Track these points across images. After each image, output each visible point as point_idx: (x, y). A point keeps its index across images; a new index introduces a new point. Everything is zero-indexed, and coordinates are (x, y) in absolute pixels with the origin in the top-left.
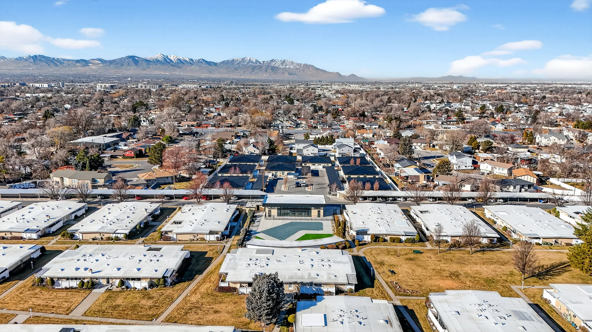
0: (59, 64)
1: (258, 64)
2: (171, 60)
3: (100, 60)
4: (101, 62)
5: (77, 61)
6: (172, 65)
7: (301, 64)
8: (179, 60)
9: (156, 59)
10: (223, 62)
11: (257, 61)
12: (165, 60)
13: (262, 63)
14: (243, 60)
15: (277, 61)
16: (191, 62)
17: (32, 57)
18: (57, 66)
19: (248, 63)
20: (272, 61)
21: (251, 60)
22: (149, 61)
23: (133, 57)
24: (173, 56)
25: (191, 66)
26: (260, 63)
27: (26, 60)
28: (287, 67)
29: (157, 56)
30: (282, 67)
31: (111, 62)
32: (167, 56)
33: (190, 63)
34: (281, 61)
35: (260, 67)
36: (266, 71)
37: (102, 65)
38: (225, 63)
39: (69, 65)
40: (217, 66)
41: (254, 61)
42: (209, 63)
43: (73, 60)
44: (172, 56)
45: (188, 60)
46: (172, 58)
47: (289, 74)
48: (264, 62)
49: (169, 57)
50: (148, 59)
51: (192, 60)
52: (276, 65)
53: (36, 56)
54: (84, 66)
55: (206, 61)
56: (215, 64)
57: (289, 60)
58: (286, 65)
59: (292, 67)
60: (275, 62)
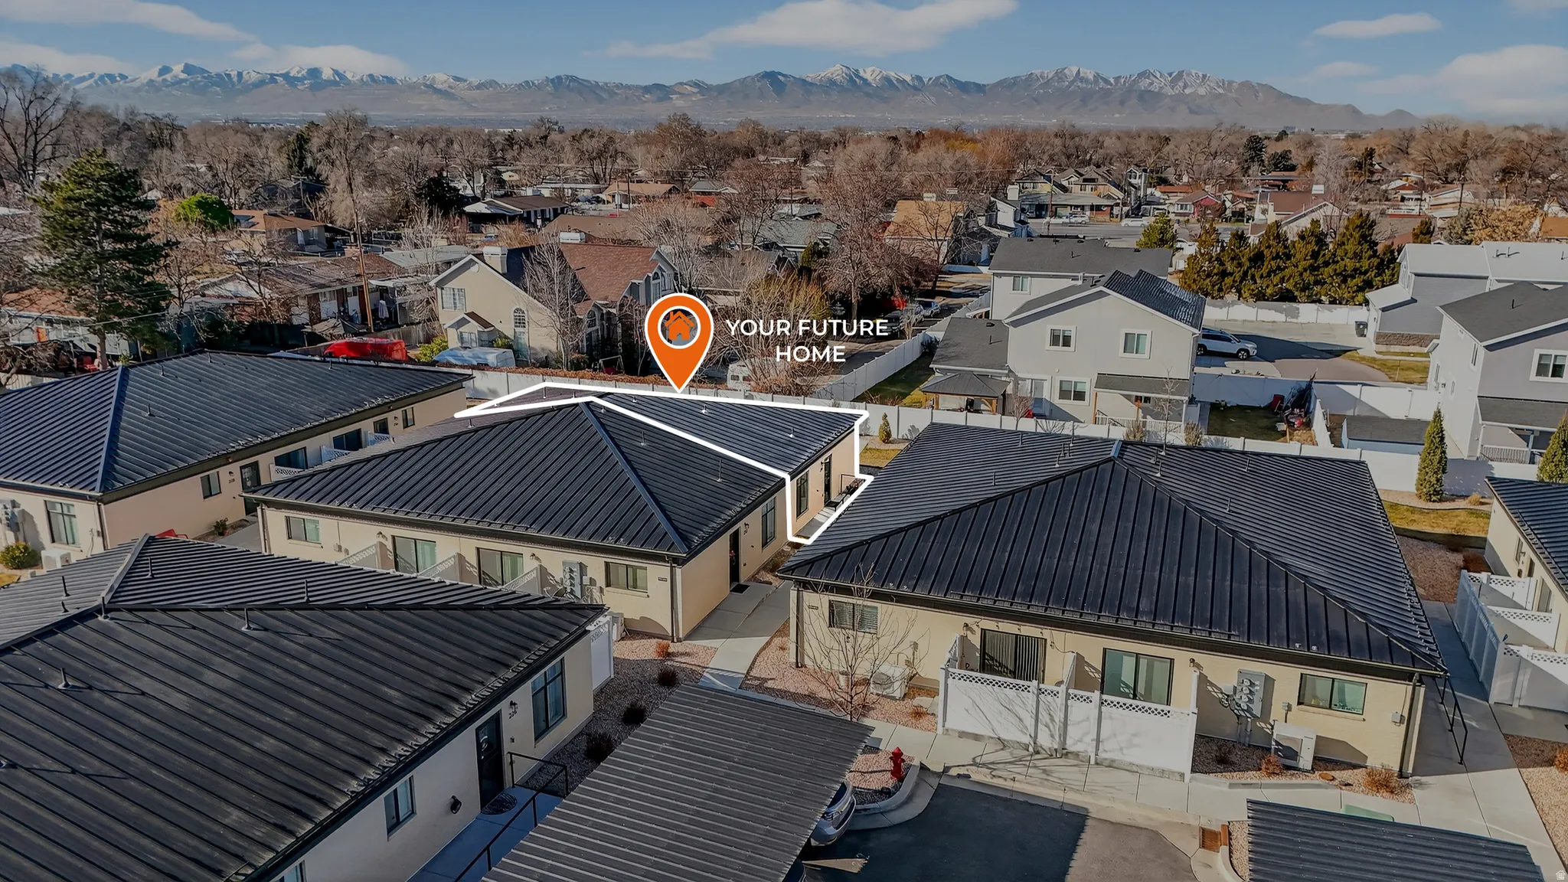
0: (604, 95)
1: (1102, 84)
2: (865, 80)
3: (696, 85)
4: (695, 90)
5: (647, 89)
6: (868, 95)
7: (1231, 83)
8: (887, 79)
9: (830, 80)
10: (1000, 83)
11: (1097, 76)
12: (851, 81)
13: (1112, 81)
14: (1060, 75)
15: (1158, 75)
16: (918, 86)
17: (552, 81)
18: (601, 100)
19: (1072, 83)
20: (1143, 75)
21: (1082, 75)
22: (811, 84)
23: (772, 77)
24: (872, 68)
25: (914, 95)
26: (1106, 81)
27: (539, 87)
28: (1187, 91)
29: (832, 69)
30: (1171, 92)
31: (722, 89)
32: (857, 71)
33: (915, 88)
34: (1170, 74)
35: (1106, 94)
36: (1122, 103)
37: (699, 97)
38: (1008, 86)
39: (627, 98)
40: (985, 93)
41: (1091, 77)
42: (964, 87)
43: (638, 87)
44: (869, 70)
45: (908, 79)
46: (867, 76)
47: (1192, 112)
48: (1117, 79)
49: (862, 74)
50: (809, 80)
51: (919, 78)
52: (1155, 87)
53: (559, 78)
54: (660, 100)
55: (954, 80)
56: (980, 88)
57: (1194, 72)
58: (1185, 87)
59: (1202, 91)
60: (1152, 77)
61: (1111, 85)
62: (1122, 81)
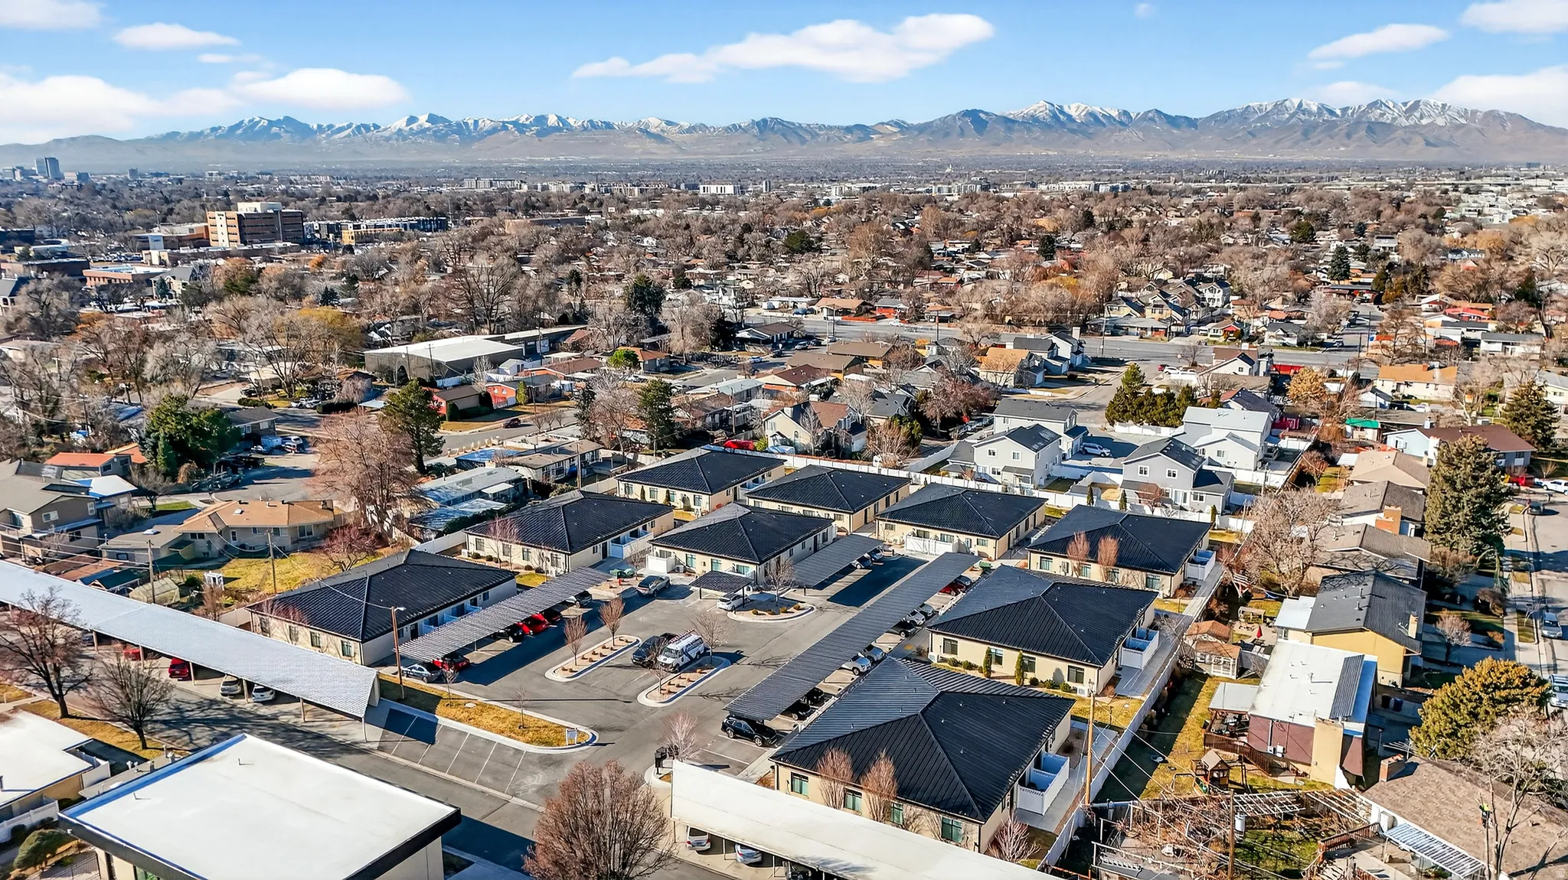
0: (808, 137)
1: (1326, 116)
2: (1069, 117)
3: (897, 124)
4: (895, 130)
5: (848, 130)
6: (1073, 131)
7: (1474, 112)
8: (1092, 114)
9: (1032, 116)
10: (1213, 117)
11: (1322, 107)
12: (1055, 116)
13: (1339, 112)
14: (1279, 107)
15: (1391, 105)
16: (1125, 121)
17: (758, 124)
18: (803, 141)
19: (1292, 116)
20: (1374, 105)
21: (1304, 106)
22: (1013, 121)
23: (973, 115)
24: (1076, 105)
25: (1120, 131)
26: (1332, 112)
27: (745, 130)
28: (1424, 122)
29: (1035, 107)
30: (1404, 122)
31: (923, 129)
32: (1061, 107)
33: (1121, 123)
34: (1405, 104)
35: (1330, 126)
36: (1349, 136)
37: (900, 136)
38: (1223, 119)
39: (828, 139)
40: (1196, 127)
41: (1315, 109)
42: (1173, 121)
43: (839, 128)
44: (1074, 106)
45: (1115, 114)
46: (1073, 112)
47: (1429, 143)
48: (1344, 110)
49: (1066, 110)
50: (1011, 117)
51: (1126, 113)
52: (1387, 119)
53: (764, 121)
54: (861, 140)
55: (1165, 115)
56: (1191, 123)
57: (1432, 102)
58: (1422, 117)
59: (1440, 122)
60: (1383, 108)
61: (1337, 116)
62: (1350, 111)
